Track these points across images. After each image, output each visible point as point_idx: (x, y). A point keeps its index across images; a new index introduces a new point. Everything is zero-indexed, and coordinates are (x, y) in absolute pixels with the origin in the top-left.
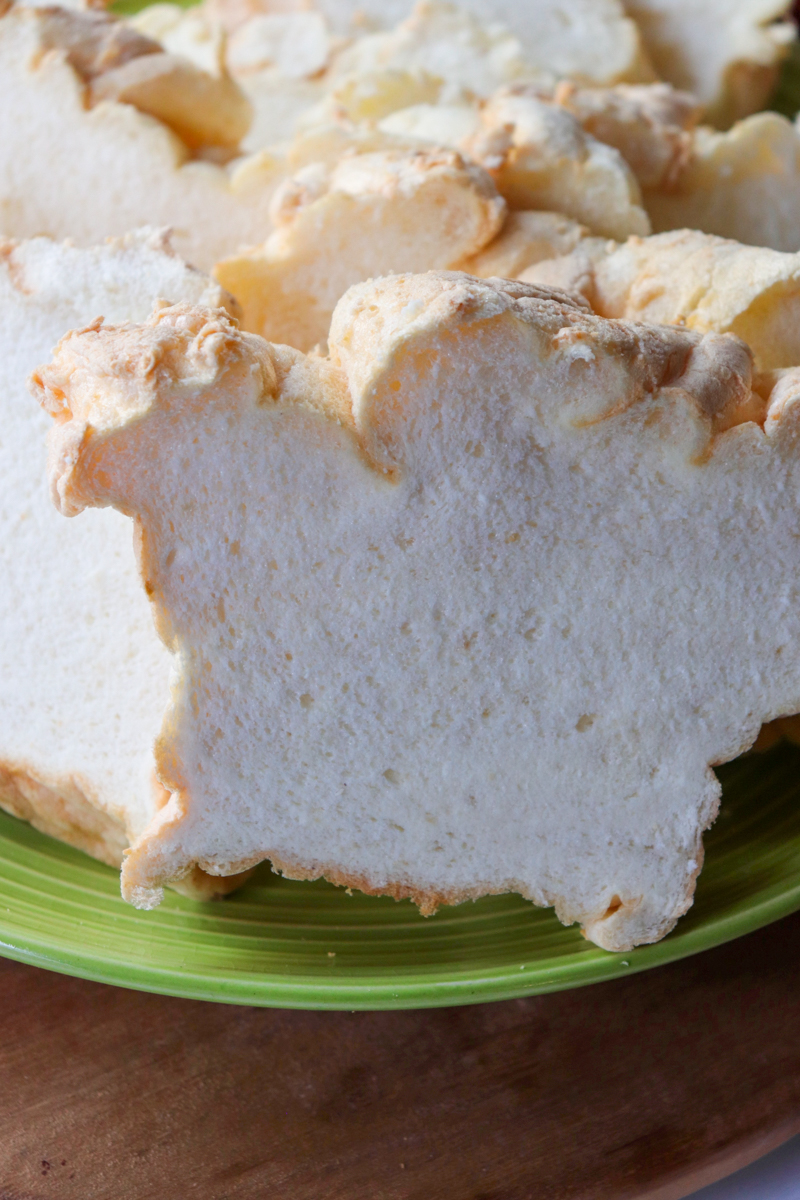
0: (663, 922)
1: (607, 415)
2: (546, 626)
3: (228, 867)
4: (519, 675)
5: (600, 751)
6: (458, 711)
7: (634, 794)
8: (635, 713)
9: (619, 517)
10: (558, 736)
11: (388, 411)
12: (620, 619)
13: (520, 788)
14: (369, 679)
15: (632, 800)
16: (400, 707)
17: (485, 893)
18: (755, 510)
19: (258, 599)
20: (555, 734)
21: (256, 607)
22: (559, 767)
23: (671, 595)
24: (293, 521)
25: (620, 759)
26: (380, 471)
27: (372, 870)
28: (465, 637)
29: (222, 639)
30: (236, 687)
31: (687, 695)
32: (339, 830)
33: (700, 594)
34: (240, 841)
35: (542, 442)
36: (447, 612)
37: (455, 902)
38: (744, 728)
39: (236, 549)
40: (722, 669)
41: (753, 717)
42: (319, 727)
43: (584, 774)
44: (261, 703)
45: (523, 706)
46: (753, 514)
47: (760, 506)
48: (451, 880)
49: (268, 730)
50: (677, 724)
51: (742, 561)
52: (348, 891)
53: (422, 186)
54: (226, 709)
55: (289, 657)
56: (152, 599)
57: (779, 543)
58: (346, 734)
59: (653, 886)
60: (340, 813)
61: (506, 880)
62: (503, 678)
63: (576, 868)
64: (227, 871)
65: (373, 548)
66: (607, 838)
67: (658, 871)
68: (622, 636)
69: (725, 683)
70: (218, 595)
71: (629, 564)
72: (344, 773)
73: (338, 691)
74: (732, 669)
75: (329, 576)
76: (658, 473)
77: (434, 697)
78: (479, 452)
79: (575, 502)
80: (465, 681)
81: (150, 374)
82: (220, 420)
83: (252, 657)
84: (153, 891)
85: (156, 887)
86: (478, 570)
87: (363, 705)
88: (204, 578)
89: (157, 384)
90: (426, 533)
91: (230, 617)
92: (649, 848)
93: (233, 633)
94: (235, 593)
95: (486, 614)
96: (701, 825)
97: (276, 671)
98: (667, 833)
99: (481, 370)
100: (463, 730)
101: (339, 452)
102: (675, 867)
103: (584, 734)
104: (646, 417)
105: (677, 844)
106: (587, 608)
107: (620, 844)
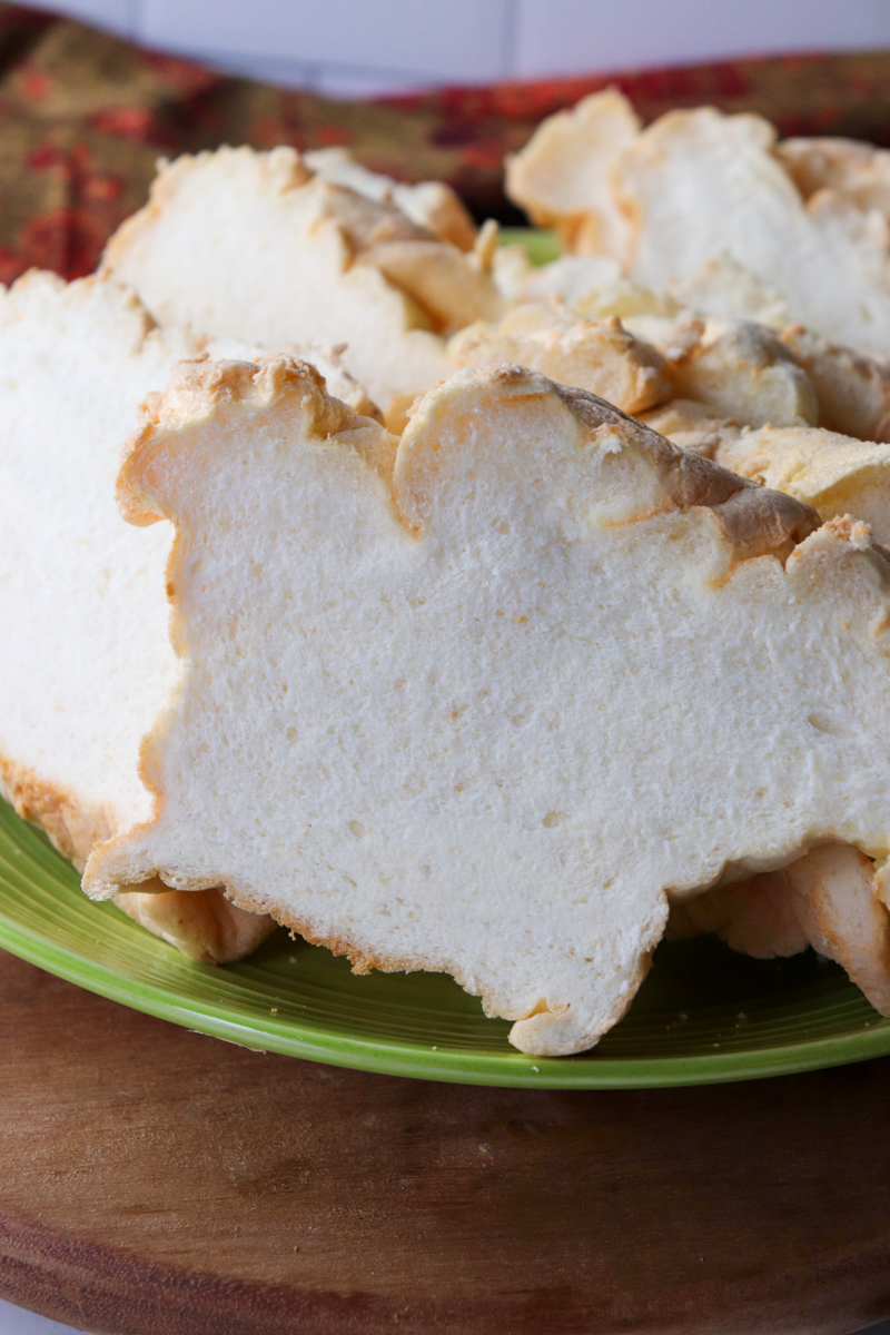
0: (585, 1037)
2: (535, 715)
3: (184, 882)
4: (498, 757)
5: (561, 851)
6: (432, 779)
7: (585, 901)
8: (602, 821)
9: (628, 625)
10: (524, 826)
11: (426, 470)
12: (607, 723)
13: (473, 866)
14: (356, 728)
15: (581, 905)
16: (378, 762)
17: (420, 968)
18: (763, 647)
19: (269, 625)
20: (521, 824)
21: (265, 634)
22: (517, 857)
24: (317, 558)
25: (577, 863)
26: (406, 526)
27: (317, 919)
28: (455, 707)
29: (226, 656)
30: (230, 705)
31: (657, 813)
32: (295, 870)
33: (691, 715)
34: (202, 860)
35: (570, 536)
36: (443, 680)
37: (388, 969)
38: (707, 861)
39: (257, 571)
40: (698, 797)
41: (719, 852)
42: (299, 763)
43: (538, 869)
44: (249, 726)
45: (496, 788)
46: (761, 651)
47: (769, 644)
48: (390, 947)
49: (251, 756)
50: (642, 841)
51: (740, 694)
52: (291, 935)
53: (582, 343)
54: (216, 726)
55: (285, 688)
56: (171, 602)
57: (781, 685)
58: (322, 776)
59: (583, 998)
60: (299, 852)
61: (443, 959)
62: (482, 756)
63: (514, 964)
64: (183, 886)
65: (383, 599)
66: (549, 940)
67: (592, 986)
68: (606, 741)
69: (698, 811)
70: (232, 612)
71: (627, 672)
72: (312, 815)
73: (323, 731)
74: (708, 798)
75: (339, 618)
76: (675, 589)
77: (412, 759)
78: (504, 529)
79: (588, 599)
80: (445, 750)
81: (214, 388)
82: (270, 446)
83: (251, 680)
84: (109, 885)
85: (114, 883)
86: (479, 643)
87: (344, 751)
88: (223, 593)
89: (218, 398)
90: (437, 596)
91: (239, 636)
92: (589, 960)
93: (238, 652)
94: (249, 615)
95: (478, 689)
96: (641, 945)
97: (270, 699)
98: (608, 948)
99: (517, 446)
100: (433, 798)
101: (373, 500)
102: (610, 985)
103: (548, 830)
104: (671, 529)
105: (616, 962)
106: (578, 705)
107: (561, 949)
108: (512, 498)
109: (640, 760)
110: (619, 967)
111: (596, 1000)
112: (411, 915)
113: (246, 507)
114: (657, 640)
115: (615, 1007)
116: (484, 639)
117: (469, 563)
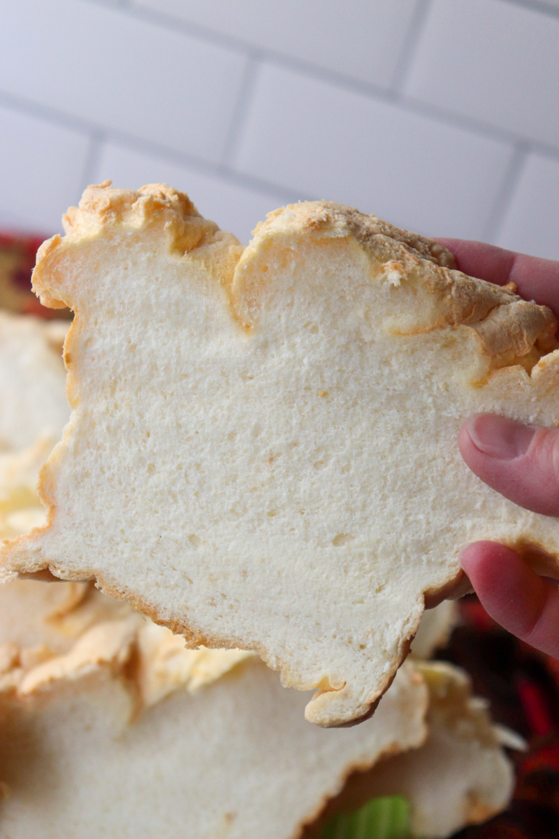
0: (359, 706)
1: (416, 331)
2: (332, 461)
3: (67, 574)
4: (301, 491)
5: (345, 564)
6: (252, 506)
7: (361, 602)
8: (378, 542)
10: (318, 545)
11: (256, 284)
12: (387, 469)
13: (279, 573)
14: (198, 466)
15: (358, 605)
16: (213, 493)
19: (140, 388)
20: (316, 542)
21: (136, 395)
22: (312, 567)
23: (429, 461)
24: (176, 342)
25: (357, 574)
26: (241, 324)
27: (162, 606)
28: (272, 454)
29: (107, 409)
30: (107, 445)
31: (420, 536)
34: (81, 558)
36: (264, 434)
39: (133, 349)
42: (155, 490)
43: (328, 577)
44: (120, 461)
45: (299, 515)
48: (215, 630)
49: (120, 483)
50: (407, 557)
54: (96, 461)
55: (148, 435)
56: (69, 368)
58: (171, 501)
59: (355, 677)
60: (151, 556)
61: (254, 642)
62: (290, 491)
63: (306, 648)
64: (65, 576)
66: (334, 630)
67: (363, 667)
68: (385, 483)
70: (113, 378)
71: (405, 433)
72: (163, 528)
73: (174, 467)
75: (190, 386)
76: (446, 384)
77: (238, 491)
78: (315, 330)
79: (378, 384)
80: (263, 485)
81: (103, 212)
82: (144, 258)
83: (124, 428)
84: (11, 572)
85: (15, 571)
86: (292, 408)
87: (188, 482)
88: (107, 363)
89: (105, 220)
90: (262, 375)
91: (118, 395)
92: (362, 647)
93: (116, 407)
94: (126, 380)
95: (289, 441)
96: (402, 635)
97: (137, 442)
98: (377, 637)
99: (327, 273)
100: (252, 520)
101: (216, 303)
102: (376, 666)
103: (336, 548)
104: (444, 341)
105: (383, 647)
106: (365, 456)
107: (342, 638)
108: (321, 309)
109: (410, 497)
110: (385, 651)
111: (366, 678)
112: (231, 607)
113: (126, 302)
114: (431, 415)
115: (381, 682)
116: (295, 405)
117: (286, 354)
